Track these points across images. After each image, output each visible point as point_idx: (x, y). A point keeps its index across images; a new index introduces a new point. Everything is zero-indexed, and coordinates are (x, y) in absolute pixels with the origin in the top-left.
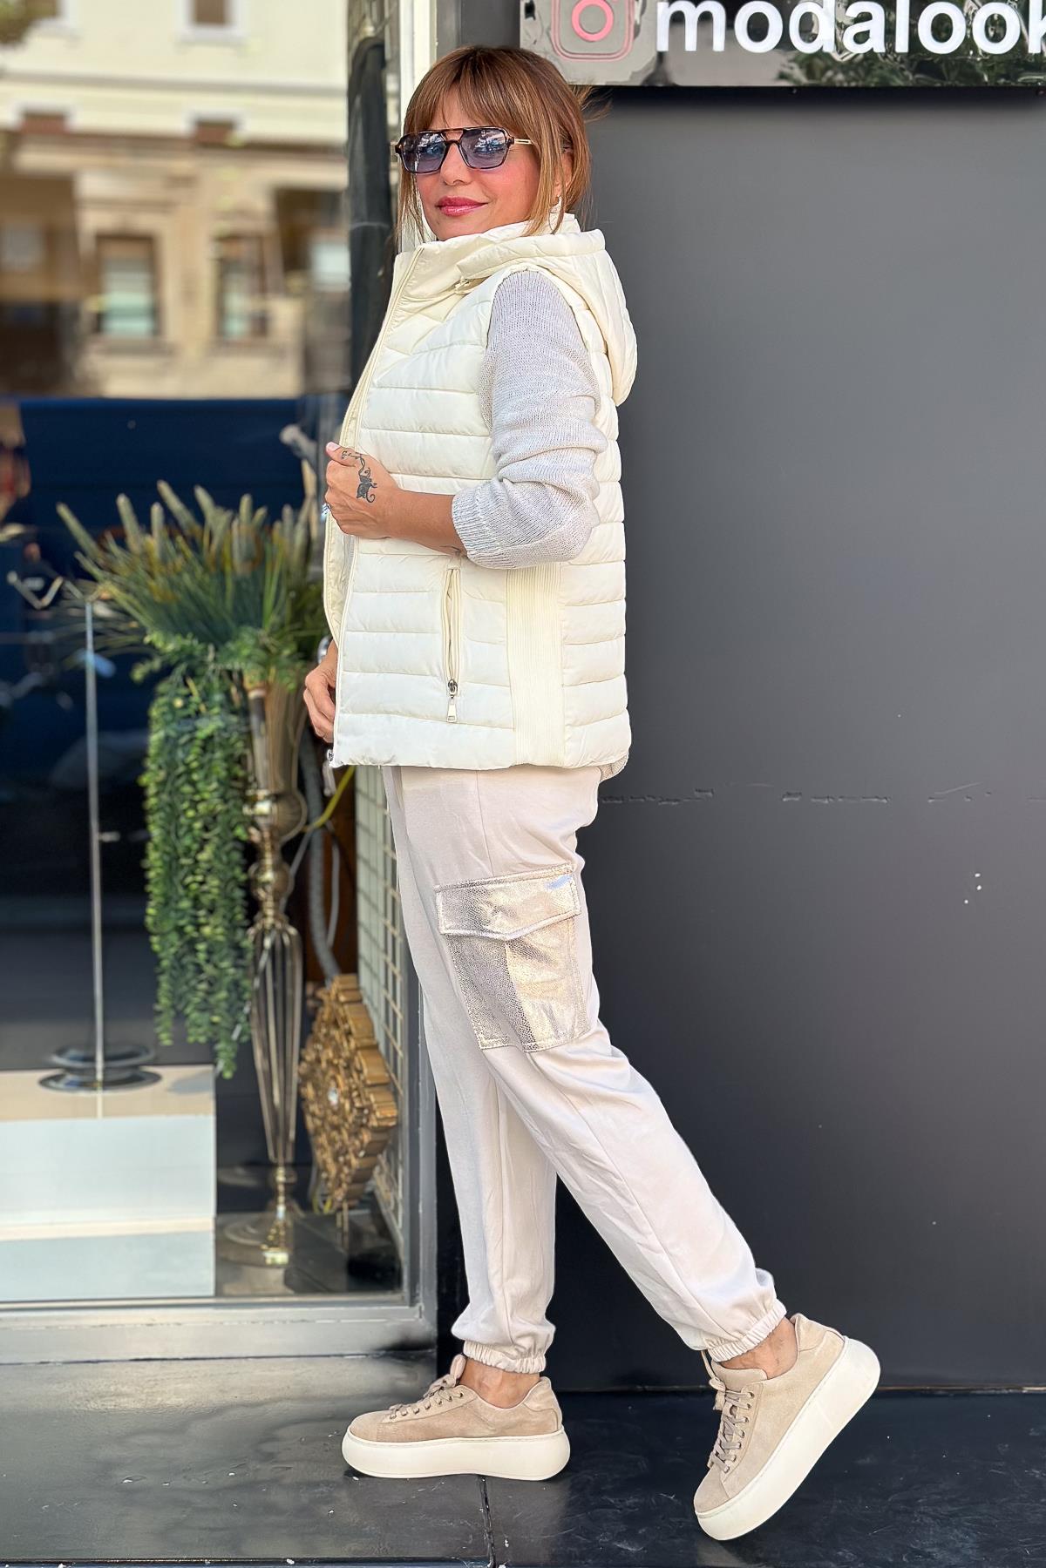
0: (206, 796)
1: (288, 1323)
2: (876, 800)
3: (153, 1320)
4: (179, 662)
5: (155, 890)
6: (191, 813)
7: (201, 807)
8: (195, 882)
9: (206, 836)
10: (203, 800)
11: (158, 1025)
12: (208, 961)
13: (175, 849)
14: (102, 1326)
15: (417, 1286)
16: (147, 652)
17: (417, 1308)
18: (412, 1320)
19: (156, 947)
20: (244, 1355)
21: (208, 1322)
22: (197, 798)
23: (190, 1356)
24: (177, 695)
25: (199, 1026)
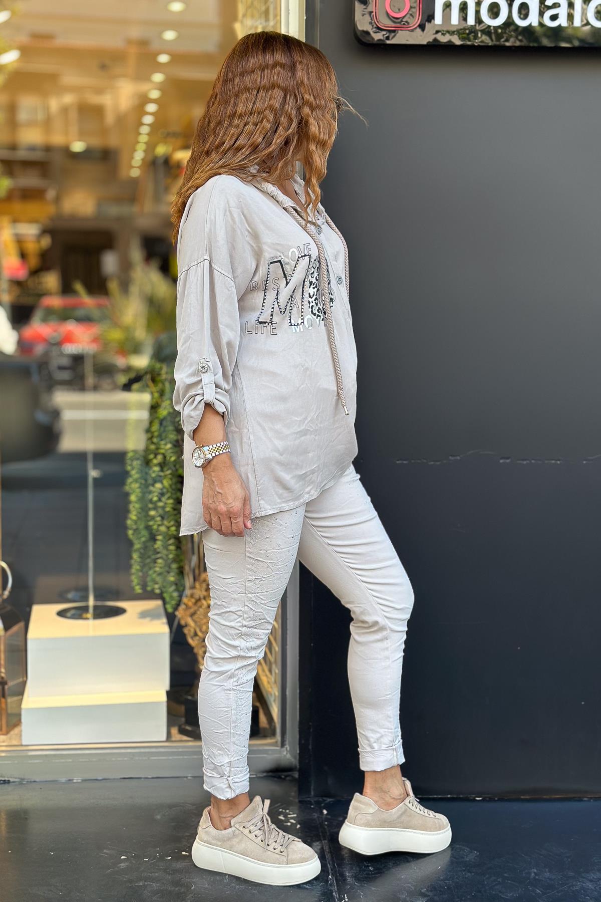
0: (162, 451)
2: (553, 462)
4: (146, 373)
5: (134, 506)
7: (160, 457)
9: (162, 474)
10: (159, 454)
11: (132, 581)
13: (146, 480)
15: (285, 736)
17: (284, 749)
18: (282, 755)
19: (131, 537)
20: (185, 775)
23: (155, 776)
25: (157, 583)
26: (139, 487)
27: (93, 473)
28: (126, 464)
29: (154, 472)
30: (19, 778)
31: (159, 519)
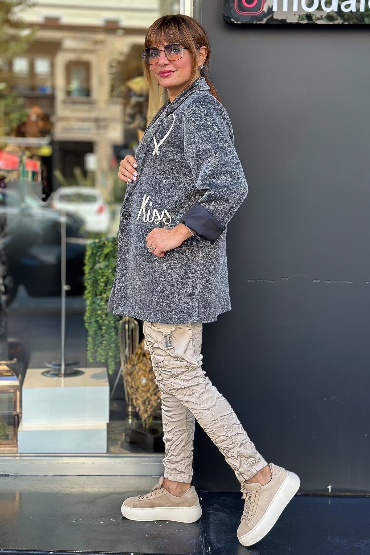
0: (106, 274)
1: (132, 464)
2: (347, 282)
3: (84, 461)
6: (102, 280)
7: (105, 278)
9: (106, 288)
10: (105, 275)
11: (87, 355)
12: (106, 333)
13: (96, 293)
14: (66, 463)
19: (87, 327)
20: (116, 474)
21: (104, 463)
22: (103, 274)
23: (97, 474)
25: (102, 356)
26: (91, 296)
27: (65, 288)
28: (84, 282)
29: (101, 286)
30: (14, 473)
31: (104, 316)
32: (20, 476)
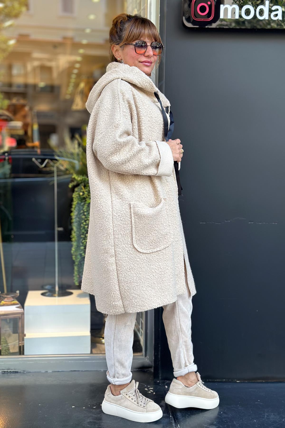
2: (274, 223)
4: (81, 183)
5: (74, 244)
6: (84, 223)
8: (85, 242)
11: (74, 280)
15: (147, 352)
16: (73, 180)
17: (146, 358)
18: (145, 361)
19: (74, 259)
22: (86, 219)
24: (81, 192)
26: (77, 235)
27: (57, 229)
28: (72, 224)
30: (23, 370)
32: (27, 372)
